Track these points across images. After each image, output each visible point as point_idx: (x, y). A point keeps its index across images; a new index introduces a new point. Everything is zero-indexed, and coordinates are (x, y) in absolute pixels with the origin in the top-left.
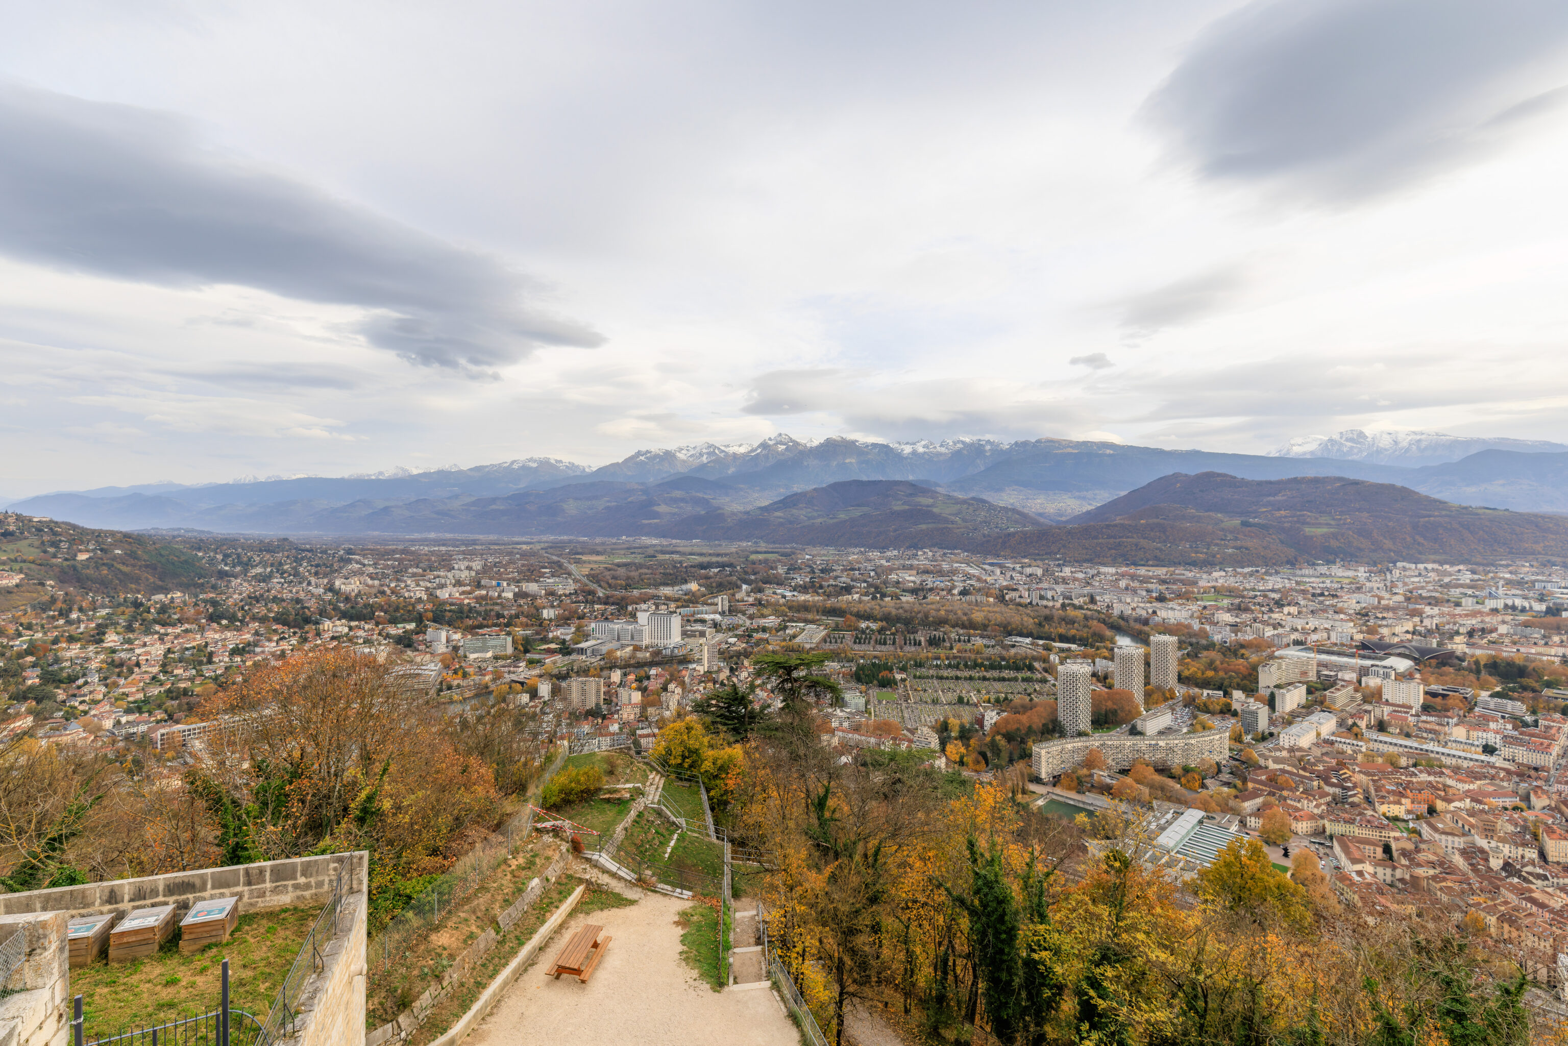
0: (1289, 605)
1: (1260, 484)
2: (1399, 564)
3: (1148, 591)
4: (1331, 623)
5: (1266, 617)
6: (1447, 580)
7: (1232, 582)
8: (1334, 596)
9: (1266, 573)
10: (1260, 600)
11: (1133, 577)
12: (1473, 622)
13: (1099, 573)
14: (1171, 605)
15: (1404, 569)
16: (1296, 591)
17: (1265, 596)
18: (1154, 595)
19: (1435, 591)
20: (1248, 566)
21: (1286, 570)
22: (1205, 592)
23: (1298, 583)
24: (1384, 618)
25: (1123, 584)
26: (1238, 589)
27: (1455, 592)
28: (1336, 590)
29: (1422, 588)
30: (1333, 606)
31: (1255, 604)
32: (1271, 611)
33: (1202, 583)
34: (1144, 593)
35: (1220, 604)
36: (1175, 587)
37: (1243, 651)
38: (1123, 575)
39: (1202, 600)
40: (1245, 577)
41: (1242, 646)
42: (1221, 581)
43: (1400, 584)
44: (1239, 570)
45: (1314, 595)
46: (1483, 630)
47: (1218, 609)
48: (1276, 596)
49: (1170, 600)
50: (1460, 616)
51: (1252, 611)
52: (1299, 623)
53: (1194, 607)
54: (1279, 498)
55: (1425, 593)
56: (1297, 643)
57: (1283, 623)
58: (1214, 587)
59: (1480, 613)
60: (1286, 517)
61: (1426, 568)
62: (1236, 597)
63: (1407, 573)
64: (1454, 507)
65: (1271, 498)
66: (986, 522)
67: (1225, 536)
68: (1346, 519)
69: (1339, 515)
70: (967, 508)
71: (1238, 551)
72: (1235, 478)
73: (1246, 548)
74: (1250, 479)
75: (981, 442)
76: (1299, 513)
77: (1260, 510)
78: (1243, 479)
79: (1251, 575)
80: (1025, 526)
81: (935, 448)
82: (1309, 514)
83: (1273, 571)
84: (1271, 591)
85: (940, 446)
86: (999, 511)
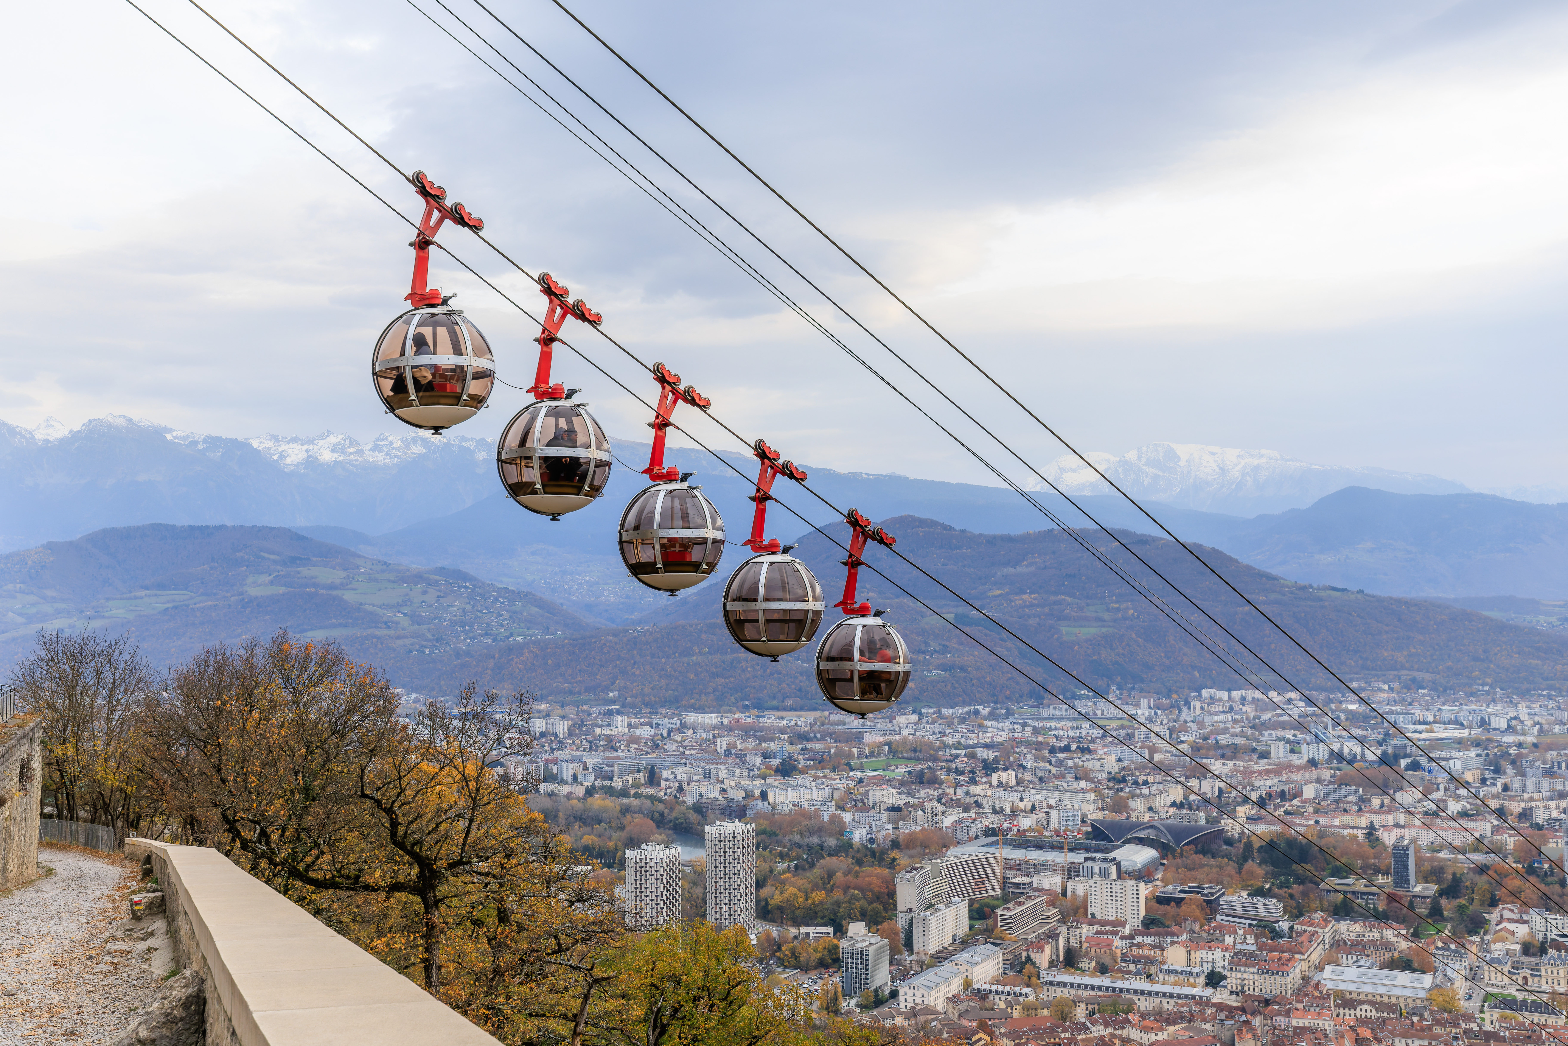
0: (1006, 769)
1: (992, 541)
2: (1206, 693)
3: (766, 756)
4: (1060, 795)
5: (960, 792)
6: (1266, 716)
7: (927, 733)
8: (1087, 750)
9: (993, 716)
10: (962, 763)
11: (748, 732)
12: (1273, 783)
13: (684, 725)
14: (800, 779)
15: (1212, 700)
16: (1027, 744)
17: (972, 756)
18: (775, 762)
19: (1242, 734)
20: (964, 704)
21: (1024, 709)
22: (871, 754)
23: (1036, 731)
24: (1146, 783)
25: (721, 745)
26: (930, 745)
27: (1269, 735)
28: (1093, 741)
29: (1225, 731)
30: (1076, 766)
31: (949, 771)
32: (973, 781)
33: (871, 738)
34: (758, 760)
35: (889, 775)
36: (818, 746)
37: (894, 854)
38: (730, 729)
39: (862, 769)
40: (950, 725)
41: (895, 844)
42: (906, 732)
43: (1193, 726)
44: (946, 711)
45: (1052, 750)
46: (1282, 795)
47: (882, 781)
48: (989, 755)
49: (802, 772)
50: (1259, 773)
51: (941, 783)
52: (1008, 801)
53: (841, 782)
54: (1022, 569)
55: (1224, 739)
56: (990, 832)
57: (984, 801)
58: (889, 744)
59: (1290, 767)
60: (1031, 606)
61: (1243, 698)
62: (925, 759)
63: (1213, 708)
64: (1287, 586)
65: (1010, 570)
66: (463, 624)
67: (927, 644)
68: (1128, 608)
69: (1116, 602)
70: (425, 593)
71: (947, 674)
72: (951, 528)
73: (962, 669)
74: (977, 532)
75: (466, 444)
76: (1053, 598)
77: (990, 594)
78: (963, 531)
79: (963, 719)
80: (547, 630)
81: (360, 452)
82: (1069, 599)
83: (1004, 711)
84: (986, 746)
85: (373, 450)
86: (496, 599)
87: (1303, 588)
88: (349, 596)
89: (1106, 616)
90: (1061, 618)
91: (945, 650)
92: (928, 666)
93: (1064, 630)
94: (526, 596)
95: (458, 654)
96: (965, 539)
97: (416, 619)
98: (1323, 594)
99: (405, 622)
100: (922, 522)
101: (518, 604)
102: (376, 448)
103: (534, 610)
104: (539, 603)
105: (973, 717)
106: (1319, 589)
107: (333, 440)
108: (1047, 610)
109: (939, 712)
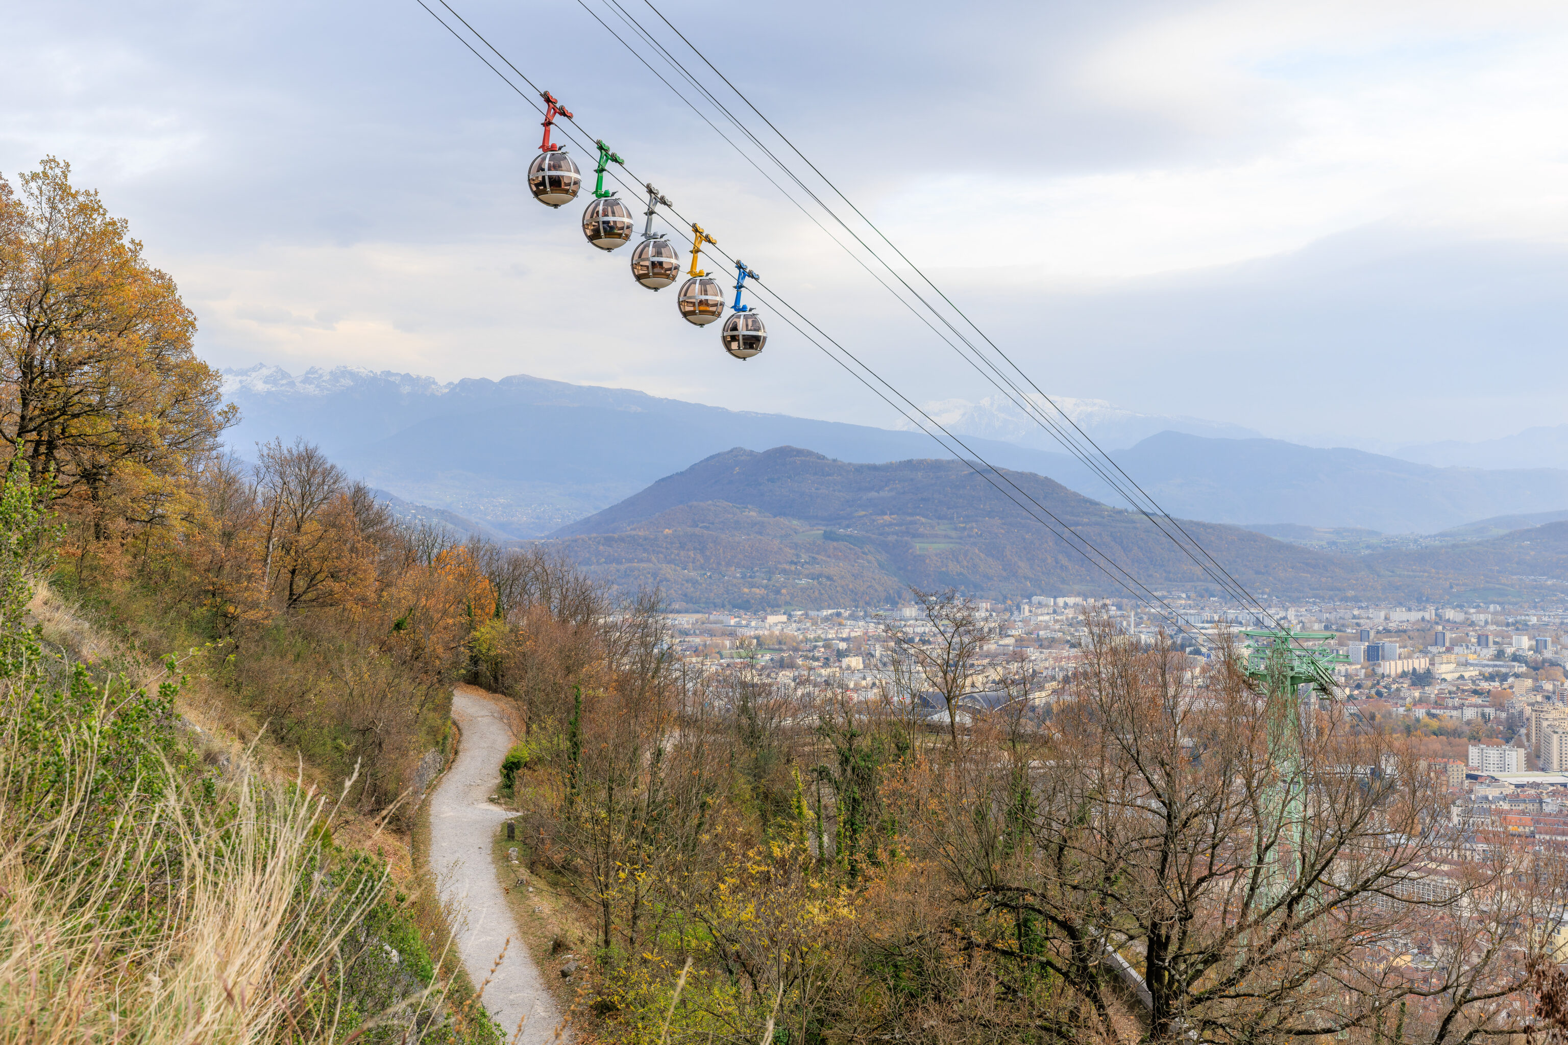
0: (856, 656)
1: (860, 469)
2: (1036, 599)
5: (812, 673)
7: (793, 630)
8: (925, 643)
9: (853, 617)
10: (819, 652)
15: (1040, 605)
16: (878, 638)
17: (829, 647)
19: (1060, 630)
20: (829, 607)
21: (881, 612)
22: (744, 646)
26: (794, 638)
28: (931, 636)
29: (1047, 628)
30: (915, 654)
31: (806, 658)
32: (826, 665)
33: (746, 634)
36: (698, 640)
40: (814, 624)
42: (774, 629)
43: (1020, 624)
44: (812, 613)
47: (747, 666)
48: (843, 646)
50: (1069, 658)
51: (797, 667)
52: (853, 680)
54: (884, 494)
55: (1044, 634)
58: (758, 638)
60: (891, 525)
61: (1066, 604)
62: (788, 650)
63: (1039, 611)
64: (1105, 510)
65: (873, 494)
67: (798, 556)
68: (972, 528)
69: (963, 523)
71: (815, 582)
72: (824, 458)
73: (829, 578)
74: (847, 461)
75: (392, 379)
76: (909, 518)
77: (856, 514)
78: (835, 461)
79: (826, 619)
81: (292, 384)
82: (923, 520)
83: (862, 614)
84: (843, 640)
85: (304, 382)
87: (1119, 513)
89: (953, 534)
90: (914, 536)
91: (814, 561)
92: (798, 574)
93: (918, 546)
96: (836, 467)
100: (799, 452)
102: (306, 381)
105: (835, 618)
107: (265, 372)
108: (904, 528)
109: (807, 615)
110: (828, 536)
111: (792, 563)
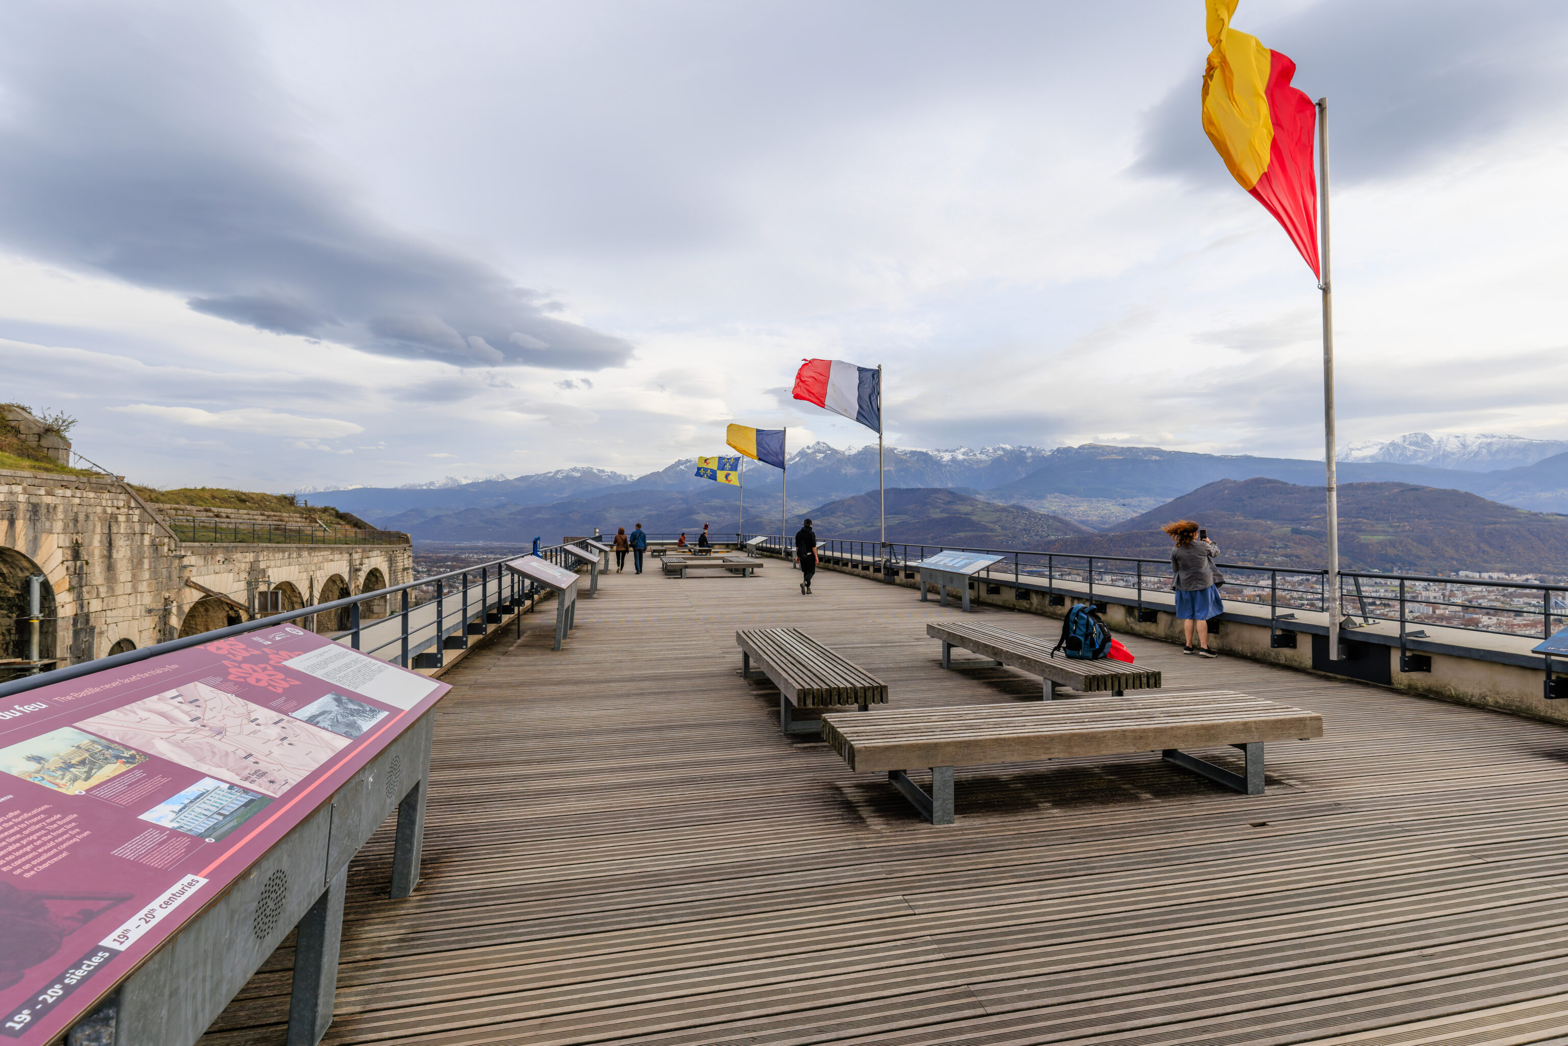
64: (1523, 513)
66: (1025, 530)
67: (1275, 544)
68: (1404, 526)
69: (1397, 522)
70: (1007, 516)
71: (1288, 559)
72: (1286, 484)
73: (1297, 557)
74: (1302, 485)
75: (1022, 449)
76: (1353, 520)
77: (1312, 517)
78: (1294, 485)
80: (1066, 534)
81: (975, 455)
82: (1365, 521)
85: (980, 454)
86: (1040, 519)
87: (1536, 514)
88: (974, 518)
89: (1390, 530)
90: (1359, 531)
91: (1286, 547)
92: (1276, 555)
93: (1362, 537)
94: (1055, 518)
95: (1024, 543)
96: (1295, 489)
97: (1004, 528)
98: (1551, 518)
99: (999, 529)
100: (1269, 481)
101: (1051, 521)
102: (981, 453)
103: (1058, 524)
104: (1061, 521)
106: (1548, 515)
107: (963, 450)
110: (1295, 531)
111: (1271, 547)
